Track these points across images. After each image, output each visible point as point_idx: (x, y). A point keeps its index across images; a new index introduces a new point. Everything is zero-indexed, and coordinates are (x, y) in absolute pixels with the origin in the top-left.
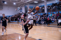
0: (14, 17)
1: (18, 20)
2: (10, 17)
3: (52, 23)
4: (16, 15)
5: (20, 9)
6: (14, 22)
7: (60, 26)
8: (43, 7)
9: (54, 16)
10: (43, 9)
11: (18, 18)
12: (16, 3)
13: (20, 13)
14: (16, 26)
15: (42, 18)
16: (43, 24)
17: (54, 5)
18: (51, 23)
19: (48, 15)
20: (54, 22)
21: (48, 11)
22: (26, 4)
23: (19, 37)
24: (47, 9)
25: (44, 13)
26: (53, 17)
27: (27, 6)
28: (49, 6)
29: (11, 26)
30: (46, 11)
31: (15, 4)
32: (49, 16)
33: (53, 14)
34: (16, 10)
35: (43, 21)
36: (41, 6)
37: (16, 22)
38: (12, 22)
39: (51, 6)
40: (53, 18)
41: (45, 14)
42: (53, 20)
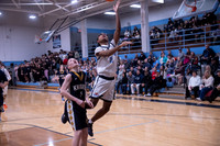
0: (31, 67)
2: (16, 68)
3: (168, 88)
4: (36, 60)
5: (53, 37)
7: (193, 101)
9: (173, 65)
11: (46, 71)
12: (37, 15)
13: (54, 51)
14: (37, 98)
16: (136, 94)
17: (174, 24)
18: (162, 90)
19: (152, 62)
20: (175, 84)
21: (152, 47)
22: (75, 19)
24: (151, 38)
25: (139, 54)
26: (169, 69)
27: (77, 26)
28: (156, 30)
29: (20, 101)
30: (145, 48)
31: (33, 17)
32: (155, 64)
33: (171, 56)
34: (37, 40)
35: (136, 82)
37: (39, 84)
40: (172, 72)
41: (144, 57)
42: (170, 79)
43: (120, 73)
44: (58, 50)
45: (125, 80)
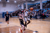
1: (18, 16)
2: (12, 13)
3: (47, 17)
4: (16, 11)
6: (15, 16)
8: (39, 4)
9: (48, 12)
10: (39, 6)
12: (16, 1)
15: (38, 14)
16: (39, 19)
17: (48, 2)
18: (45, 18)
19: (43, 11)
20: (49, 16)
21: (43, 8)
22: (24, 2)
23: (19, 29)
24: (43, 6)
25: (40, 10)
26: (47, 13)
27: (25, 3)
28: (44, 4)
29: (13, 20)
30: (41, 8)
31: (15, 2)
32: (44, 12)
33: (48, 10)
34: (16, 7)
35: (39, 16)
36: (37, 4)
37: (17, 17)
38: (13, 16)
39: (45, 3)
42: (47, 15)
43: (35, 14)
44: (21, 9)
45: (36, 16)
